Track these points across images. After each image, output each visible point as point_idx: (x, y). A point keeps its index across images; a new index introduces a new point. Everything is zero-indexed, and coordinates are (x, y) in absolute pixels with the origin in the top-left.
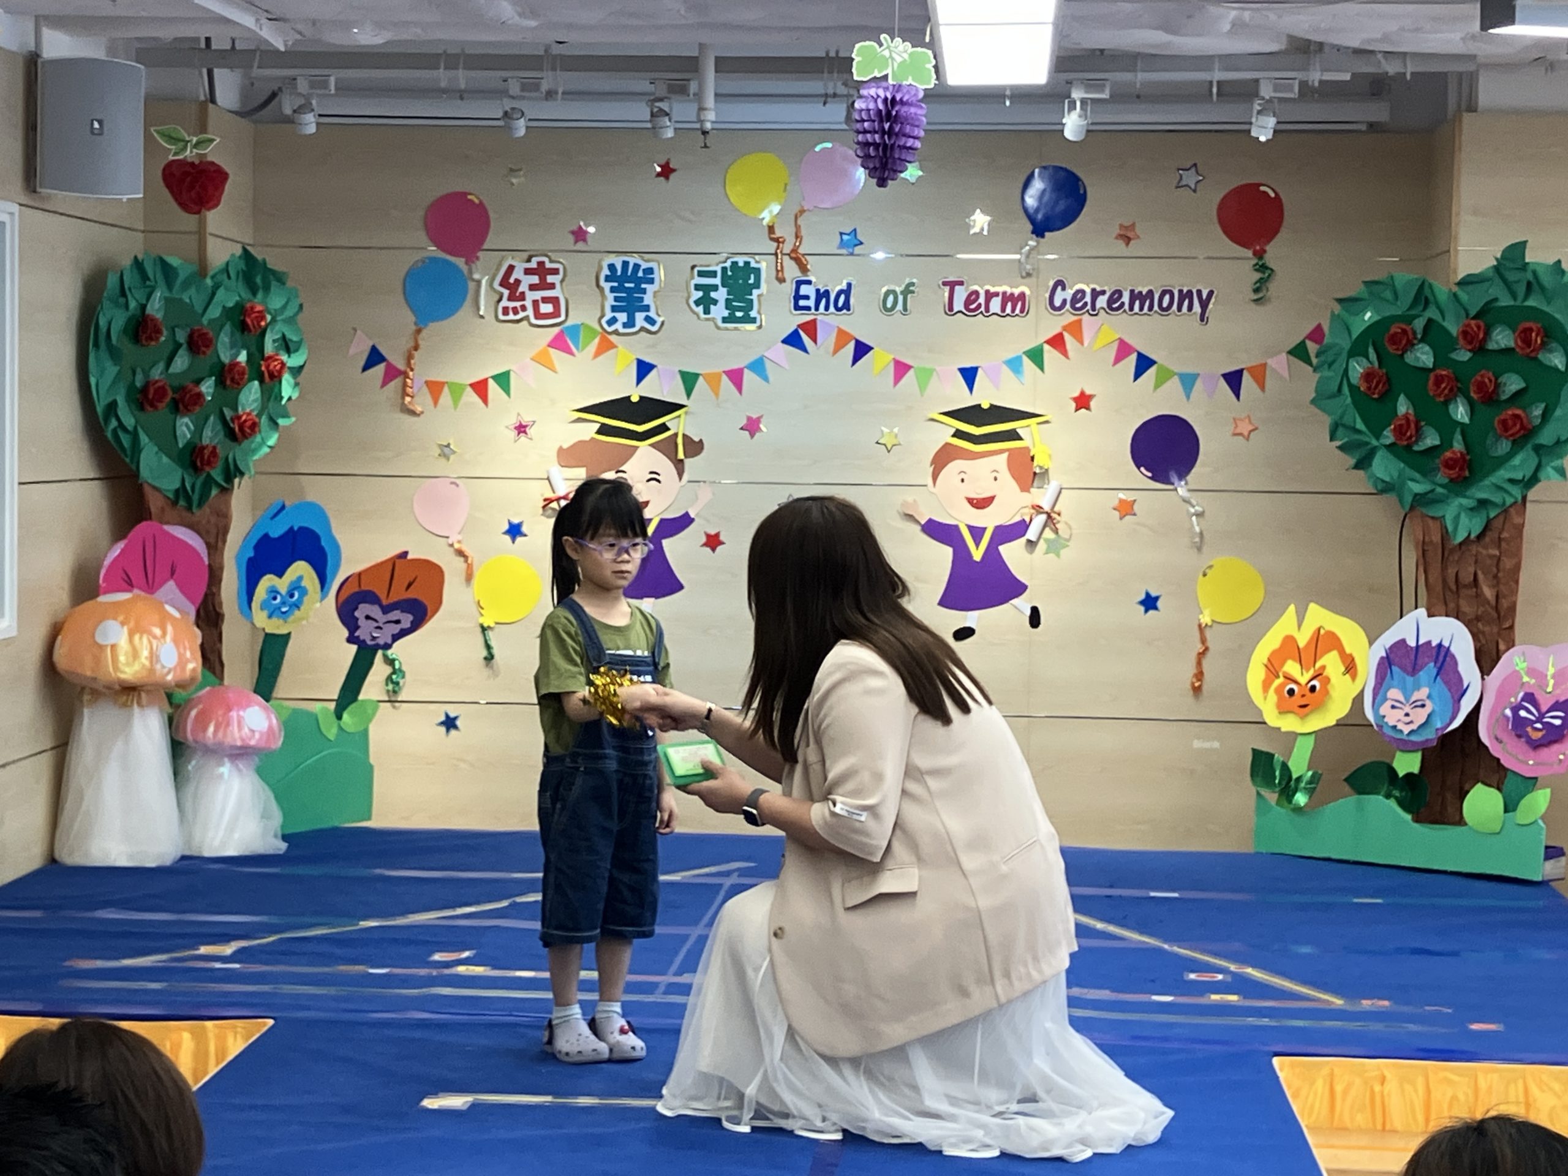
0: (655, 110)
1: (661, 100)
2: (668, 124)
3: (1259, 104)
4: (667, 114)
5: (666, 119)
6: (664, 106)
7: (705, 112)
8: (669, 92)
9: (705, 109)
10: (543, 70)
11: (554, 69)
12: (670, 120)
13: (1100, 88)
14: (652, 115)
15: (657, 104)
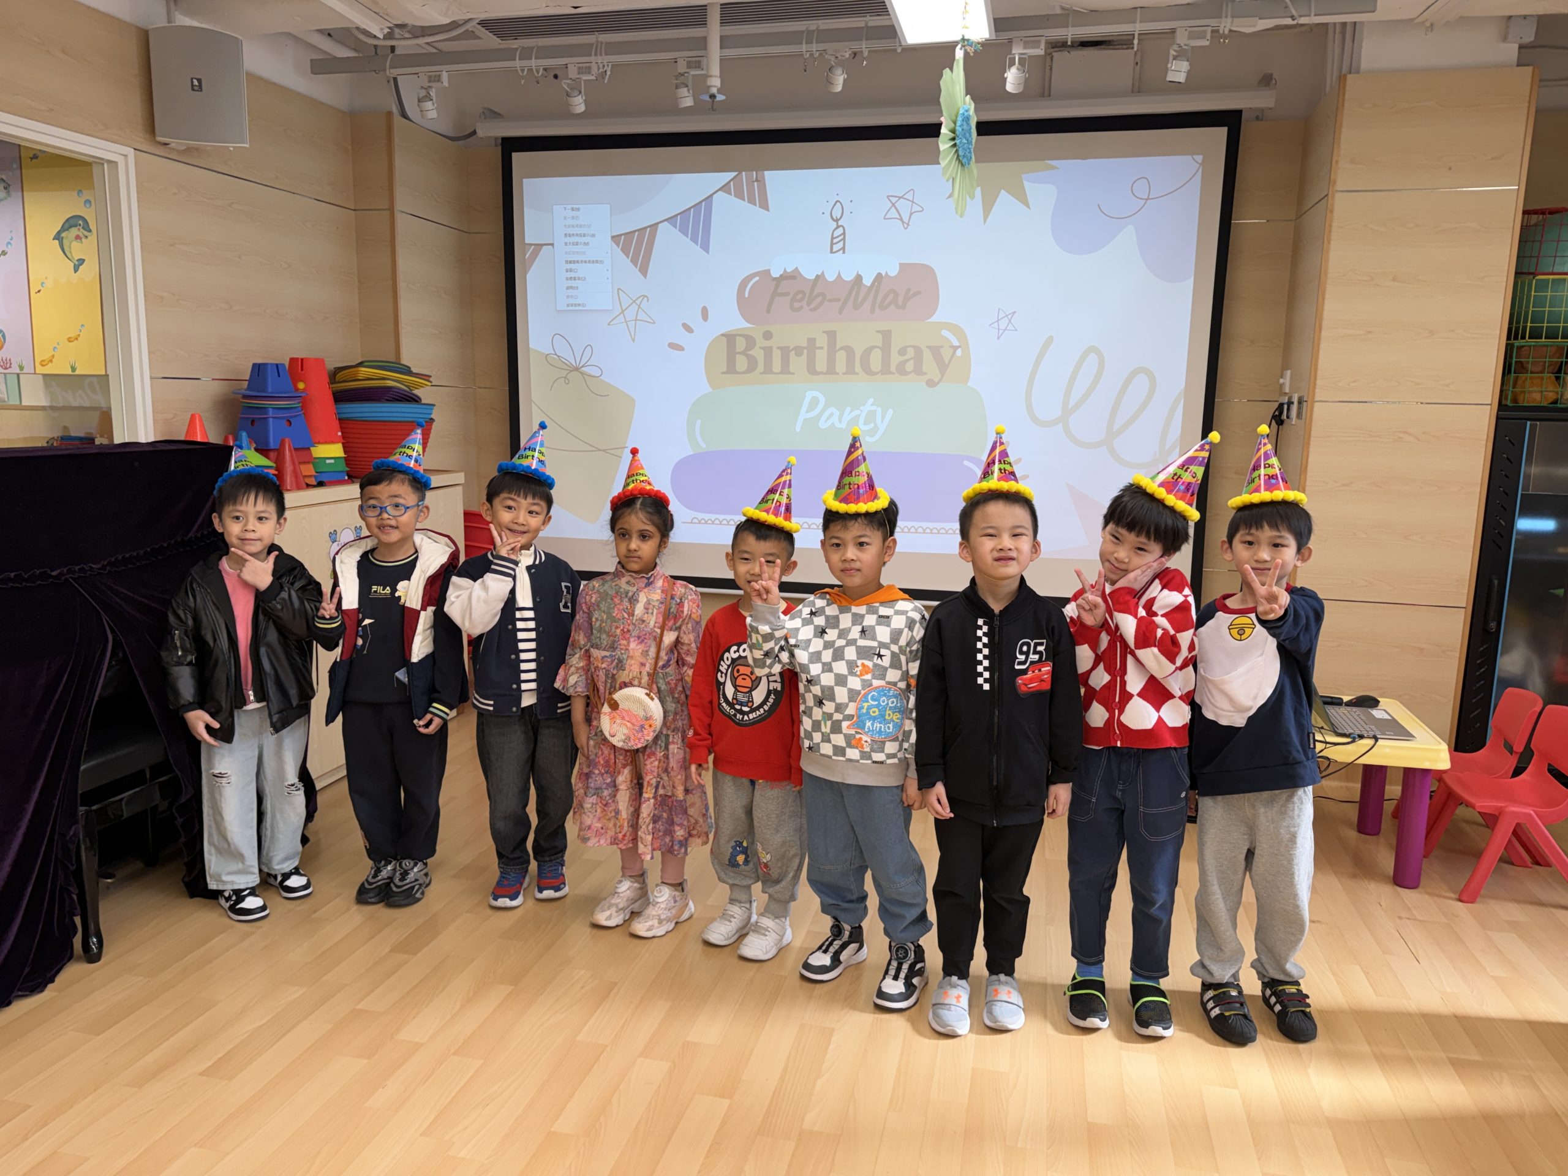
1: (682, 75)
2: (688, 94)
3: (1175, 51)
4: (685, 86)
5: (686, 89)
6: (685, 79)
7: (714, 79)
8: (688, 68)
9: (711, 76)
13: (1036, 44)
15: (679, 79)
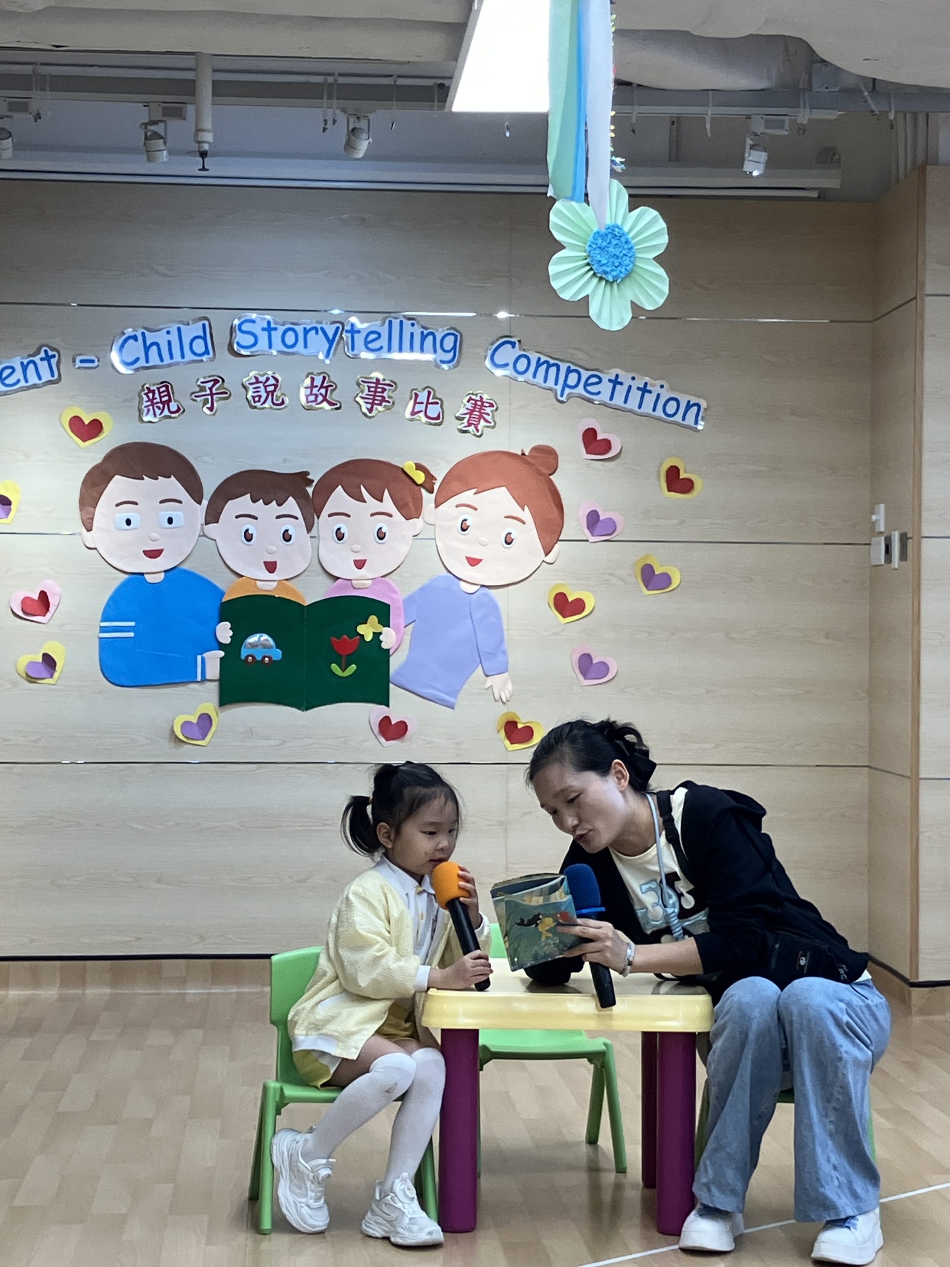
0: (149, 134)
1: (155, 123)
2: (163, 147)
3: (751, 139)
4: (161, 137)
5: (162, 140)
6: (159, 129)
7: (203, 133)
8: (164, 115)
9: (203, 130)
10: (30, 89)
11: (43, 89)
12: (165, 143)
14: (146, 138)
15: (150, 128)
